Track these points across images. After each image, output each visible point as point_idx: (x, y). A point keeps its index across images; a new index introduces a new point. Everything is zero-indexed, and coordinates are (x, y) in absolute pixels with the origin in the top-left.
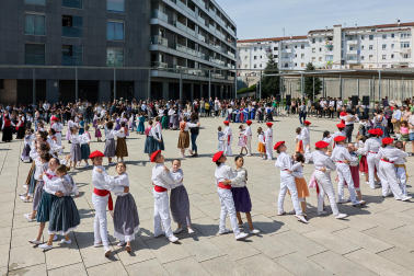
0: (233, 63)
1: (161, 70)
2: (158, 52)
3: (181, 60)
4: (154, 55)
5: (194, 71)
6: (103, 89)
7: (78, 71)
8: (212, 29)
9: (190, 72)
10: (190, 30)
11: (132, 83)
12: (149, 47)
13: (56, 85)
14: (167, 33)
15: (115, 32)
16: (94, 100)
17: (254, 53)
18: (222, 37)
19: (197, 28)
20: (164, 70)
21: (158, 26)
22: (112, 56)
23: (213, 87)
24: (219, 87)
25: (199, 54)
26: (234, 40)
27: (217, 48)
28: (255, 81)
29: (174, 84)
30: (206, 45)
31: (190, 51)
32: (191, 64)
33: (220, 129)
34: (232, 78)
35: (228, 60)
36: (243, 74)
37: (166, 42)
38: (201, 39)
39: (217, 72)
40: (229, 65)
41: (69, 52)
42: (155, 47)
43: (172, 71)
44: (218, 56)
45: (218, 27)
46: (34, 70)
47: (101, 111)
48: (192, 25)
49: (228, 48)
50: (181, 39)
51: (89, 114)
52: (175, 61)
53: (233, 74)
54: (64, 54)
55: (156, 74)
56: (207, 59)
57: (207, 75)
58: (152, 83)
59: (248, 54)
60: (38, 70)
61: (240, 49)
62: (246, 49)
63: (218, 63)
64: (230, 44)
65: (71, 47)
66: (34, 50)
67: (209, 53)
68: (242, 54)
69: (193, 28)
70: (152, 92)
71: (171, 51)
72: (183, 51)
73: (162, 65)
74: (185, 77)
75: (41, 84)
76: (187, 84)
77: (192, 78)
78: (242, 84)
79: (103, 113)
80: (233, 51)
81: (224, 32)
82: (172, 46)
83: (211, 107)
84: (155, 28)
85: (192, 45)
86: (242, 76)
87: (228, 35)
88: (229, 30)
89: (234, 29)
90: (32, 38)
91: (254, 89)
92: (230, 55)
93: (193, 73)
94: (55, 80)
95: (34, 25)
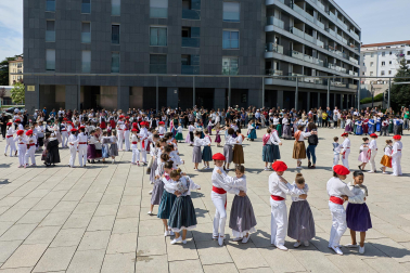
0: (356, 70)
1: (275, 78)
2: (273, 59)
3: (297, 68)
4: (269, 63)
5: (312, 79)
6: (218, 97)
7: (195, 79)
8: (332, 34)
9: (307, 79)
10: (307, 36)
11: (246, 91)
12: (263, 54)
13: (176, 92)
14: (283, 39)
15: (230, 41)
16: (210, 107)
17: (381, 58)
18: (343, 42)
19: (315, 34)
20: (278, 78)
21: (273, 33)
22: (227, 64)
23: (331, 95)
24: (339, 96)
25: (317, 61)
26: (357, 45)
27: (338, 54)
28: (382, 89)
29: (289, 93)
30: (325, 51)
31: (307, 58)
32: (308, 71)
33: (336, 139)
34: (355, 87)
35: (350, 67)
36: (367, 82)
37: (281, 49)
38: (319, 45)
39: (338, 80)
40: (351, 72)
41: (188, 61)
42: (270, 55)
43: (287, 79)
44: (339, 62)
45: (340, 31)
46: (157, 78)
47: (215, 117)
48: (309, 30)
49: (351, 54)
50: (297, 46)
51: (205, 120)
52: (290, 69)
53: (356, 82)
54: (183, 63)
55: (270, 82)
56: (325, 65)
57: (325, 83)
58: (266, 91)
59: (374, 59)
60: (161, 78)
61: (364, 54)
62: (372, 54)
63: (339, 70)
64: (353, 49)
65: (189, 56)
66: (158, 60)
67: (329, 60)
68: (367, 59)
69: (311, 34)
70: (266, 100)
71: (287, 59)
72: (300, 58)
73: (276, 73)
74: (301, 85)
75: (163, 91)
76: (303, 92)
77: (309, 86)
78: (365, 93)
79: (217, 119)
80: (357, 57)
81: (346, 36)
82: (288, 53)
84: (270, 36)
85: (309, 51)
86: (366, 84)
87: (351, 40)
88: (352, 34)
89: (358, 32)
90: (156, 49)
91: (380, 98)
92: (353, 61)
93: (310, 81)
94: (174, 88)
95: (158, 37)
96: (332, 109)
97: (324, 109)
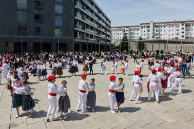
0: (109, 36)
1: (78, 39)
2: (77, 31)
3: (87, 35)
4: (76, 32)
5: (93, 39)
6: (53, 46)
7: (41, 39)
8: (100, 22)
9: (91, 40)
10: (91, 22)
11: (66, 44)
12: (73, 29)
13: (32, 45)
14: (81, 23)
15: (58, 22)
16: (50, 51)
17: (118, 32)
18: (105, 25)
19: (94, 21)
20: (80, 39)
21: (77, 20)
22: (57, 32)
23: (101, 46)
24: (103, 46)
25: (95, 32)
26: (110, 27)
27: (103, 30)
28: (118, 44)
29: (84, 45)
30: (98, 29)
31: (91, 31)
32: (92, 36)
33: (102, 63)
34: (108, 43)
35: (107, 35)
36: (113, 41)
37: (81, 27)
38: (96, 26)
39: (103, 40)
40: (107, 37)
41: (38, 30)
42: (76, 29)
43: (83, 39)
44: (103, 33)
45: (103, 21)
46: (22, 38)
47: (52, 56)
48: (92, 20)
49: (107, 30)
50: (87, 26)
51: (47, 58)
52: (85, 35)
53: (109, 41)
54: (36, 31)
55: (76, 40)
56: (98, 34)
57: (98, 41)
58: (75, 44)
59: (115, 32)
60: (24, 38)
61: (112, 30)
62: (115, 30)
63: (103, 36)
64: (108, 28)
65: (39, 28)
66: (22, 29)
67: (99, 32)
68: (113, 32)
69: (92, 21)
70: (75, 48)
71: (83, 31)
72: (88, 31)
73: (79, 37)
74: (89, 42)
75: (25, 44)
76: (90, 45)
77: (92, 42)
78: (112, 45)
80: (109, 31)
81: (106, 23)
82: (83, 28)
83: (100, 55)
84: (76, 21)
85: (92, 28)
86: (113, 42)
87: (107, 25)
88: (108, 22)
89: (110, 22)
90: (21, 24)
91: (118, 47)
92: (108, 33)
93: (93, 40)
94: (31, 43)
95: (22, 18)
96: (101, 51)
97: (98, 51)
